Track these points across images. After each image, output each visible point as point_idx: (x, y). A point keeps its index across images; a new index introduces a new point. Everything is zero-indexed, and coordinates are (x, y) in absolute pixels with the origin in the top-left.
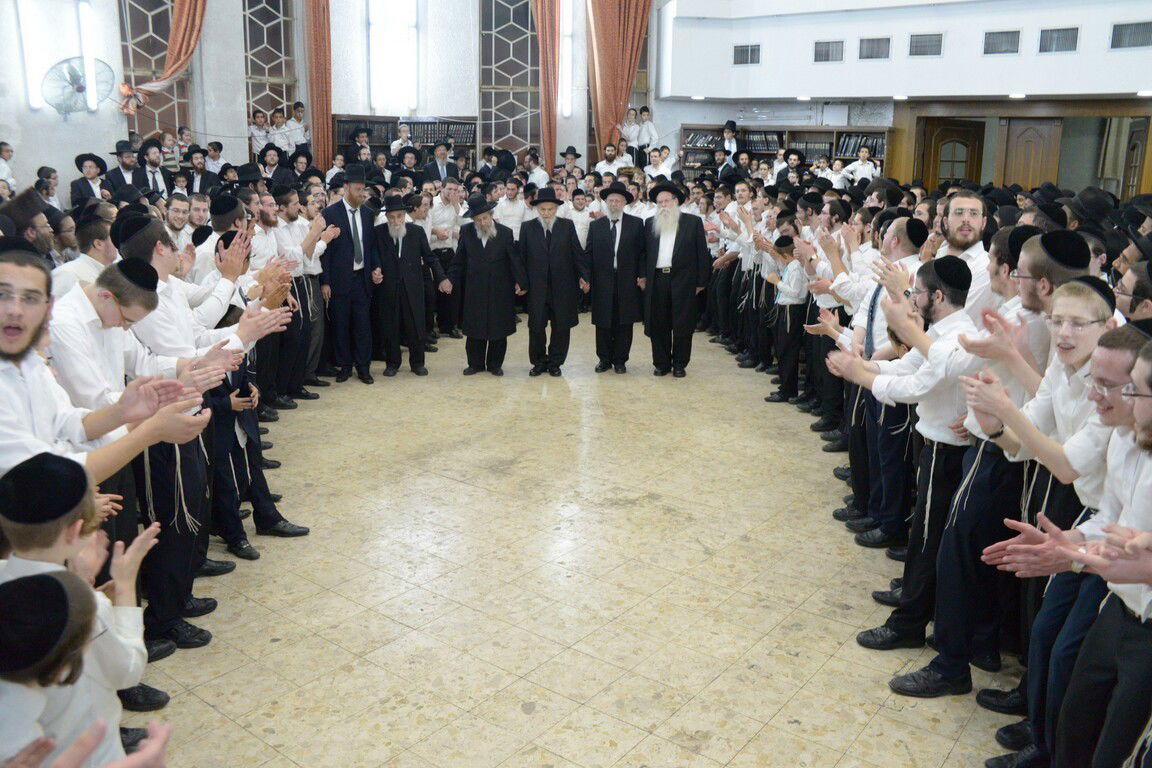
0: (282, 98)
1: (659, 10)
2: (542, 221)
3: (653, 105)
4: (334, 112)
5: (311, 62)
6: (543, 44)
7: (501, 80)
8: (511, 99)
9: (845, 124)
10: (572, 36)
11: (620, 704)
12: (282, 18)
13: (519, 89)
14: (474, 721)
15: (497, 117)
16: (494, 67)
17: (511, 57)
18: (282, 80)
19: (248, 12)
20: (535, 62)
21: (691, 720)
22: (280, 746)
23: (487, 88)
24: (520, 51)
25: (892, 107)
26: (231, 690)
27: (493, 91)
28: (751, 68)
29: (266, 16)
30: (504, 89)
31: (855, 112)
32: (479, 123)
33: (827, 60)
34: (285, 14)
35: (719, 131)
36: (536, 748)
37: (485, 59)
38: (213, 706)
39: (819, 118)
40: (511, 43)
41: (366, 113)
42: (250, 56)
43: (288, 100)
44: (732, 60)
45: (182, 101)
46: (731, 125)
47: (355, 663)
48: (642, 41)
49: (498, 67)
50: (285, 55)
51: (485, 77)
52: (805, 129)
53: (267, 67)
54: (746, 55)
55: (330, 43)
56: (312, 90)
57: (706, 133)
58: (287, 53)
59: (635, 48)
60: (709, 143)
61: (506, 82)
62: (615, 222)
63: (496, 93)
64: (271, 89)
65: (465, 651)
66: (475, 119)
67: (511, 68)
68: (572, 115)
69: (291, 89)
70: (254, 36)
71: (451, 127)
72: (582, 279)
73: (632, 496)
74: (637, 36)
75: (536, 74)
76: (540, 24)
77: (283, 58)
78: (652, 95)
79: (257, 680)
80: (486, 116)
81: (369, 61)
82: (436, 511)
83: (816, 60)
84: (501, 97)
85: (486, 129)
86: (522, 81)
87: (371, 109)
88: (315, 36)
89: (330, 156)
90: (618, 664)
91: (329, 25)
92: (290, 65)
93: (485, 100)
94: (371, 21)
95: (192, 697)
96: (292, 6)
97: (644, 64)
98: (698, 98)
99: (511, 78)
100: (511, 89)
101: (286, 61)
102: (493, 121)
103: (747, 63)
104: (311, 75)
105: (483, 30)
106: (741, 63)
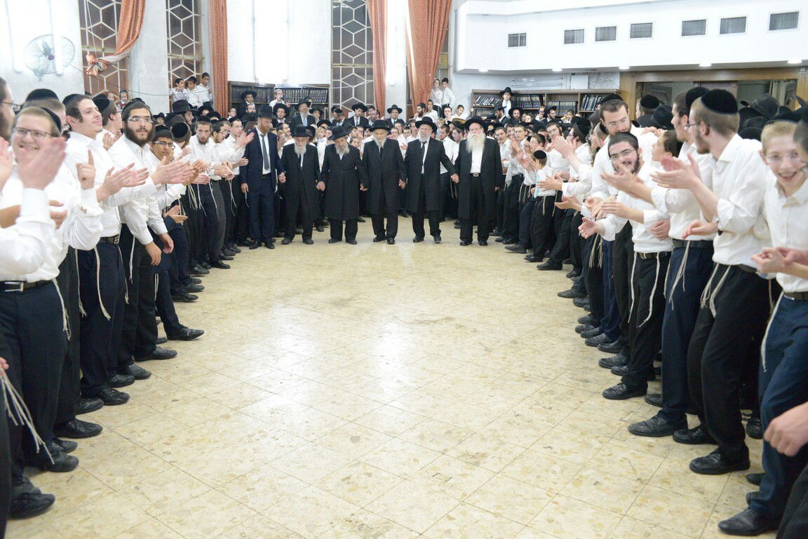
0: (193, 70)
1: (456, 11)
2: (377, 142)
3: (452, 77)
4: (229, 80)
5: (213, 44)
6: (376, 34)
7: (346, 60)
8: (353, 73)
9: (587, 88)
11: (422, 437)
12: (193, 15)
13: (359, 66)
14: (316, 447)
15: (343, 85)
16: (341, 51)
17: (353, 44)
18: (194, 57)
19: (169, 10)
20: (370, 47)
21: (473, 447)
22: (174, 462)
23: (336, 65)
24: (360, 39)
25: (619, 76)
26: (142, 429)
27: (341, 67)
28: (520, 49)
29: (183, 13)
30: (349, 66)
31: (593, 80)
32: (331, 89)
33: (573, 43)
34: (196, 12)
36: (359, 463)
37: (335, 45)
38: (128, 439)
39: (568, 83)
40: (353, 34)
41: (252, 81)
42: (171, 40)
43: (198, 71)
44: (507, 44)
45: (123, 70)
46: (508, 90)
47: (231, 414)
48: (444, 34)
49: (344, 51)
50: (196, 40)
51: (335, 58)
52: (558, 92)
53: (183, 48)
54: (517, 40)
55: (226, 32)
56: (214, 64)
57: (489, 96)
58: (197, 39)
59: (440, 38)
60: (491, 103)
61: (349, 61)
62: (424, 143)
63: (342, 69)
64: (185, 64)
65: (311, 406)
66: (328, 86)
67: (353, 51)
68: (396, 83)
69: (199, 64)
70: (174, 24)
71: (311, 91)
72: (400, 180)
73: (434, 318)
74: (441, 29)
75: (370, 55)
76: (373, 20)
77: (194, 42)
78: (451, 70)
79: (160, 423)
80: (336, 84)
82: (295, 327)
83: (565, 43)
84: (346, 71)
85: (336, 93)
86: (361, 60)
87: (255, 79)
88: (217, 27)
89: (227, 111)
90: (421, 414)
91: (226, 19)
92: (198, 47)
93: (335, 74)
94: (256, 17)
95: (113, 433)
96: (201, 6)
97: (446, 48)
98: (484, 70)
99: (353, 58)
100: (353, 66)
101: (196, 44)
102: (341, 87)
103: (517, 46)
104: (213, 54)
105: (334, 24)
106: (513, 46)
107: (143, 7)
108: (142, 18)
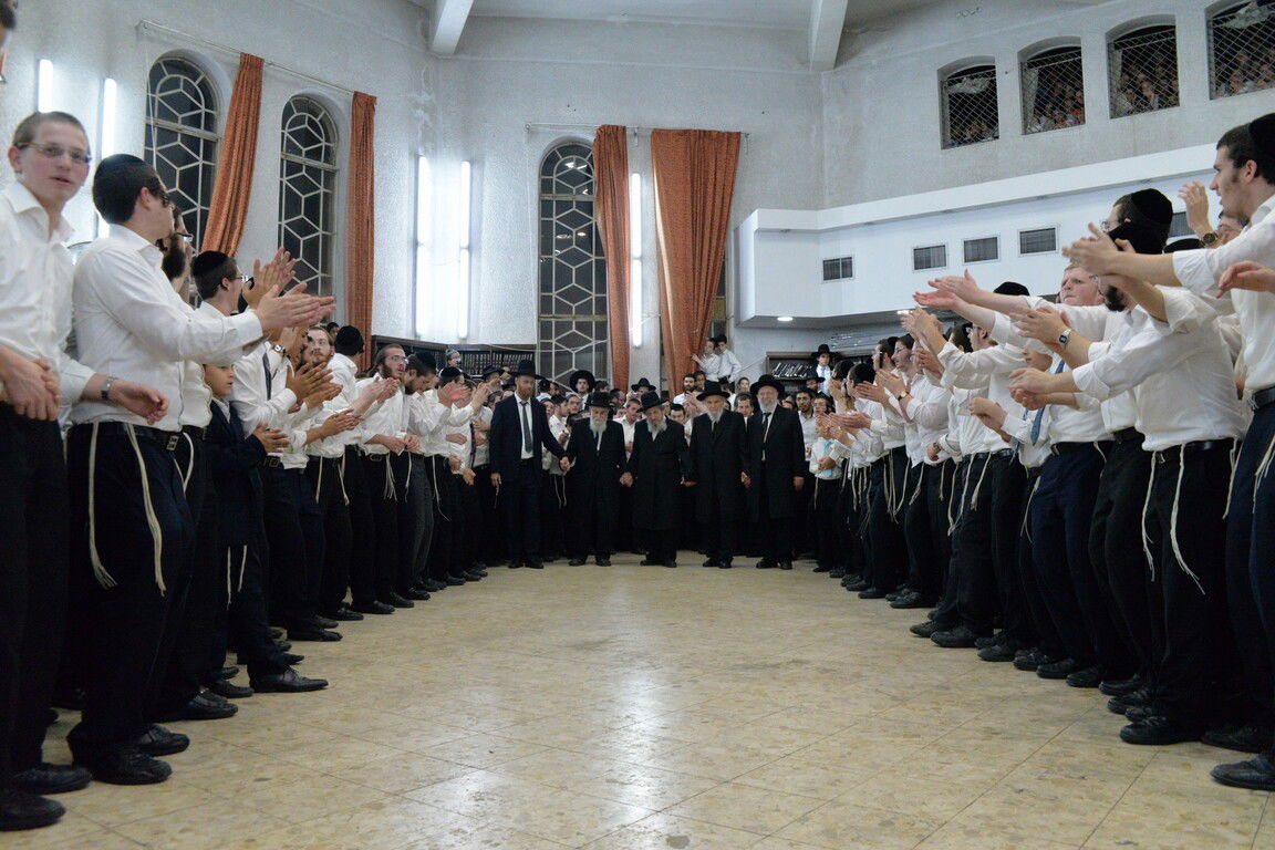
1: (737, 230)
4: (373, 334)
5: (350, 277)
7: (562, 308)
8: (574, 330)
10: (642, 258)
11: (830, 833)
12: (320, 232)
13: (582, 319)
15: (557, 347)
16: (554, 294)
17: (574, 283)
19: (284, 222)
20: (602, 287)
23: (546, 318)
24: (584, 276)
27: (553, 320)
28: (844, 283)
29: (304, 229)
30: (566, 318)
32: (538, 351)
33: (929, 266)
34: (325, 229)
37: (545, 285)
38: (144, 845)
40: (574, 268)
41: (411, 337)
44: (821, 275)
46: (824, 349)
49: (558, 295)
50: (323, 272)
51: (545, 305)
53: (301, 283)
54: (837, 269)
55: (372, 258)
56: (350, 308)
57: (795, 361)
58: (325, 270)
60: (799, 374)
61: (568, 310)
63: (556, 322)
65: (565, 787)
66: (533, 347)
67: (573, 295)
68: (643, 344)
70: (290, 244)
71: (506, 357)
73: (771, 662)
75: (602, 301)
76: (611, 243)
77: (320, 275)
78: (732, 323)
79: (226, 817)
80: (546, 346)
81: (415, 284)
83: (916, 268)
84: (562, 327)
85: (546, 357)
86: (585, 309)
87: (416, 336)
88: (357, 251)
91: (373, 240)
92: (327, 283)
93: (544, 330)
94: (420, 239)
96: (333, 220)
97: (722, 290)
98: (785, 319)
99: (574, 306)
100: (573, 319)
101: (323, 279)
102: (553, 351)
103: (838, 277)
104: (350, 292)
105: (543, 253)
106: (831, 278)
107: (245, 212)
108: (241, 229)
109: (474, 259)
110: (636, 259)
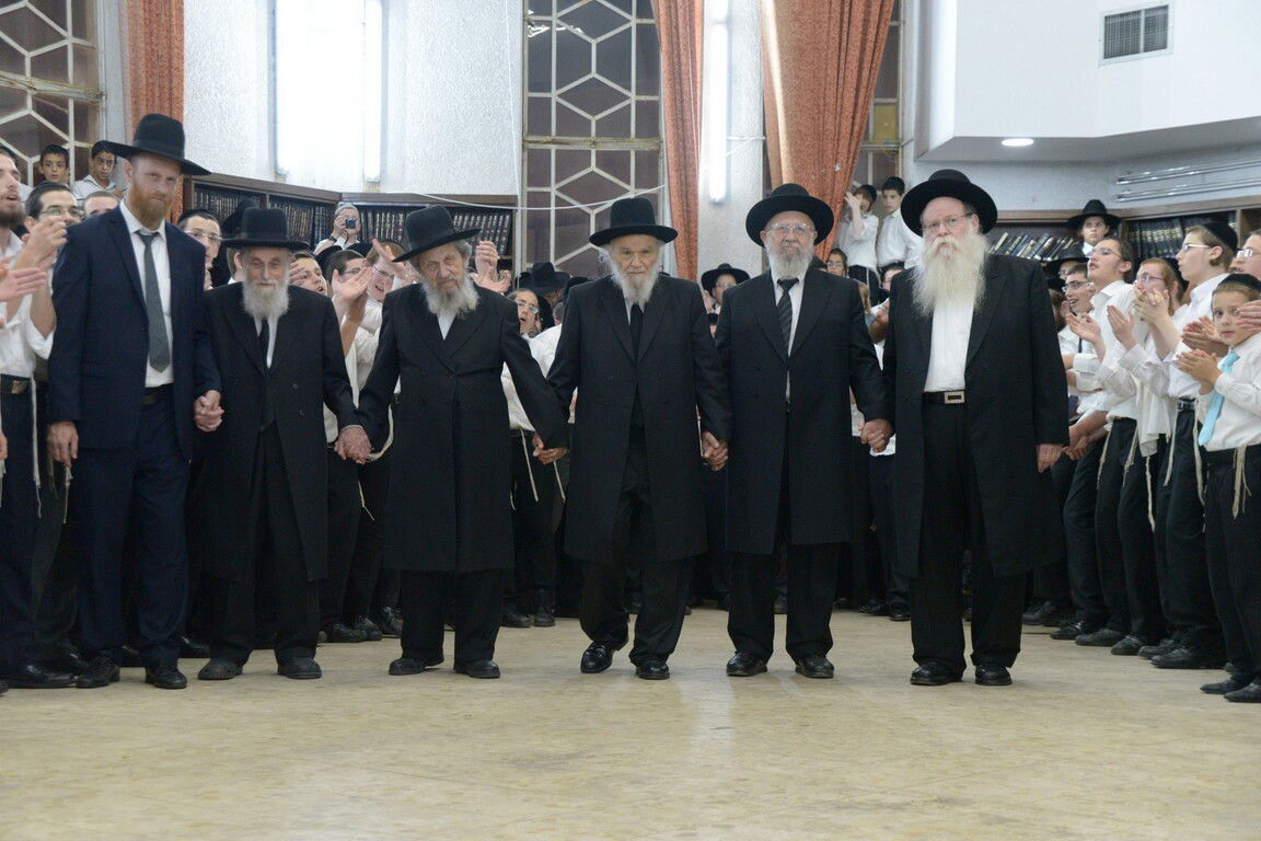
0: (66, 131)
3: (911, 172)
5: (134, 48)
6: (670, 35)
7: (571, 125)
8: (593, 167)
10: (729, 22)
13: (611, 146)
15: (559, 202)
16: (554, 95)
17: (594, 74)
18: (69, 89)
20: (649, 82)
23: (540, 143)
24: (614, 59)
27: (553, 148)
28: (1145, 62)
30: (578, 144)
32: (521, 209)
35: (1072, 225)
37: (536, 77)
40: (594, 43)
41: (265, 176)
43: (80, 135)
44: (1099, 47)
46: (1096, 209)
48: (883, 35)
49: (560, 96)
50: (75, 34)
51: (535, 118)
53: (28, 55)
54: (1133, 33)
55: (181, 10)
57: (1034, 231)
58: (80, 30)
59: (870, 46)
60: (1044, 253)
61: (581, 127)
63: (557, 151)
64: (38, 107)
66: (511, 200)
67: (594, 97)
68: (728, 195)
69: (86, 113)
71: (459, 217)
74: (874, 18)
75: (649, 114)
77: (70, 40)
78: (910, 152)
80: (536, 199)
81: (273, 68)
84: (570, 161)
85: (537, 225)
86: (615, 127)
87: (277, 174)
92: (85, 58)
93: (535, 167)
97: (889, 83)
98: (1019, 141)
99: (594, 120)
100: (592, 145)
101: (78, 50)
102: (553, 208)
103: (1135, 51)
104: (135, 80)
106: (1122, 53)
109: (392, 21)
110: (716, 22)
